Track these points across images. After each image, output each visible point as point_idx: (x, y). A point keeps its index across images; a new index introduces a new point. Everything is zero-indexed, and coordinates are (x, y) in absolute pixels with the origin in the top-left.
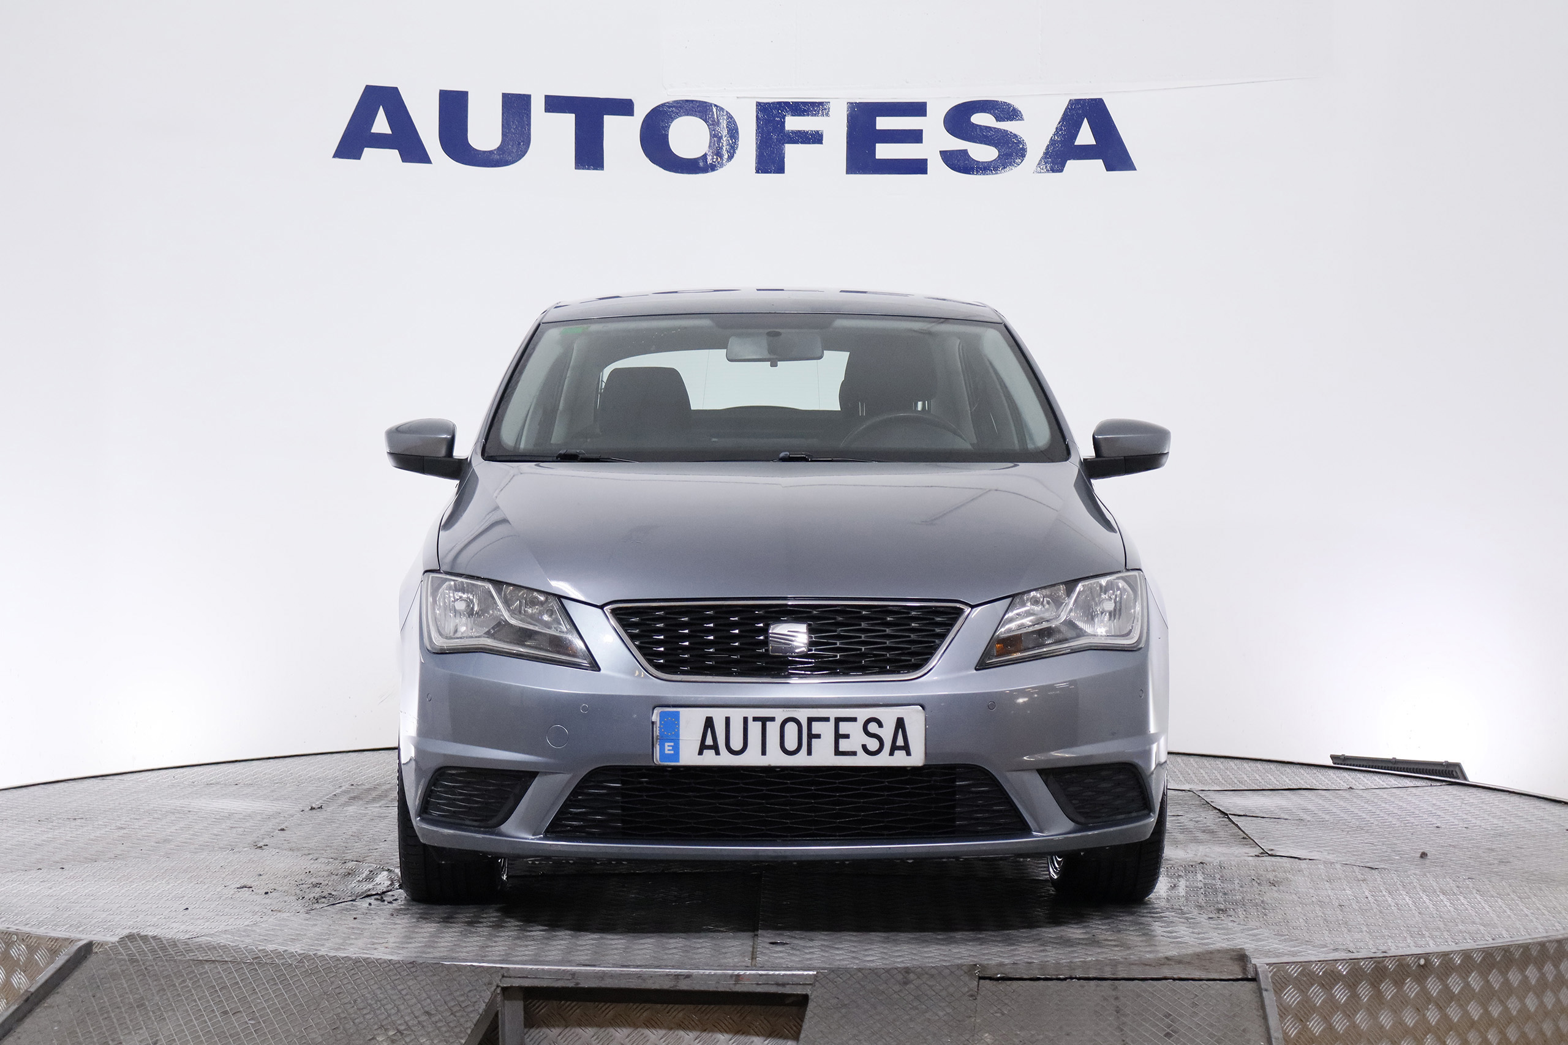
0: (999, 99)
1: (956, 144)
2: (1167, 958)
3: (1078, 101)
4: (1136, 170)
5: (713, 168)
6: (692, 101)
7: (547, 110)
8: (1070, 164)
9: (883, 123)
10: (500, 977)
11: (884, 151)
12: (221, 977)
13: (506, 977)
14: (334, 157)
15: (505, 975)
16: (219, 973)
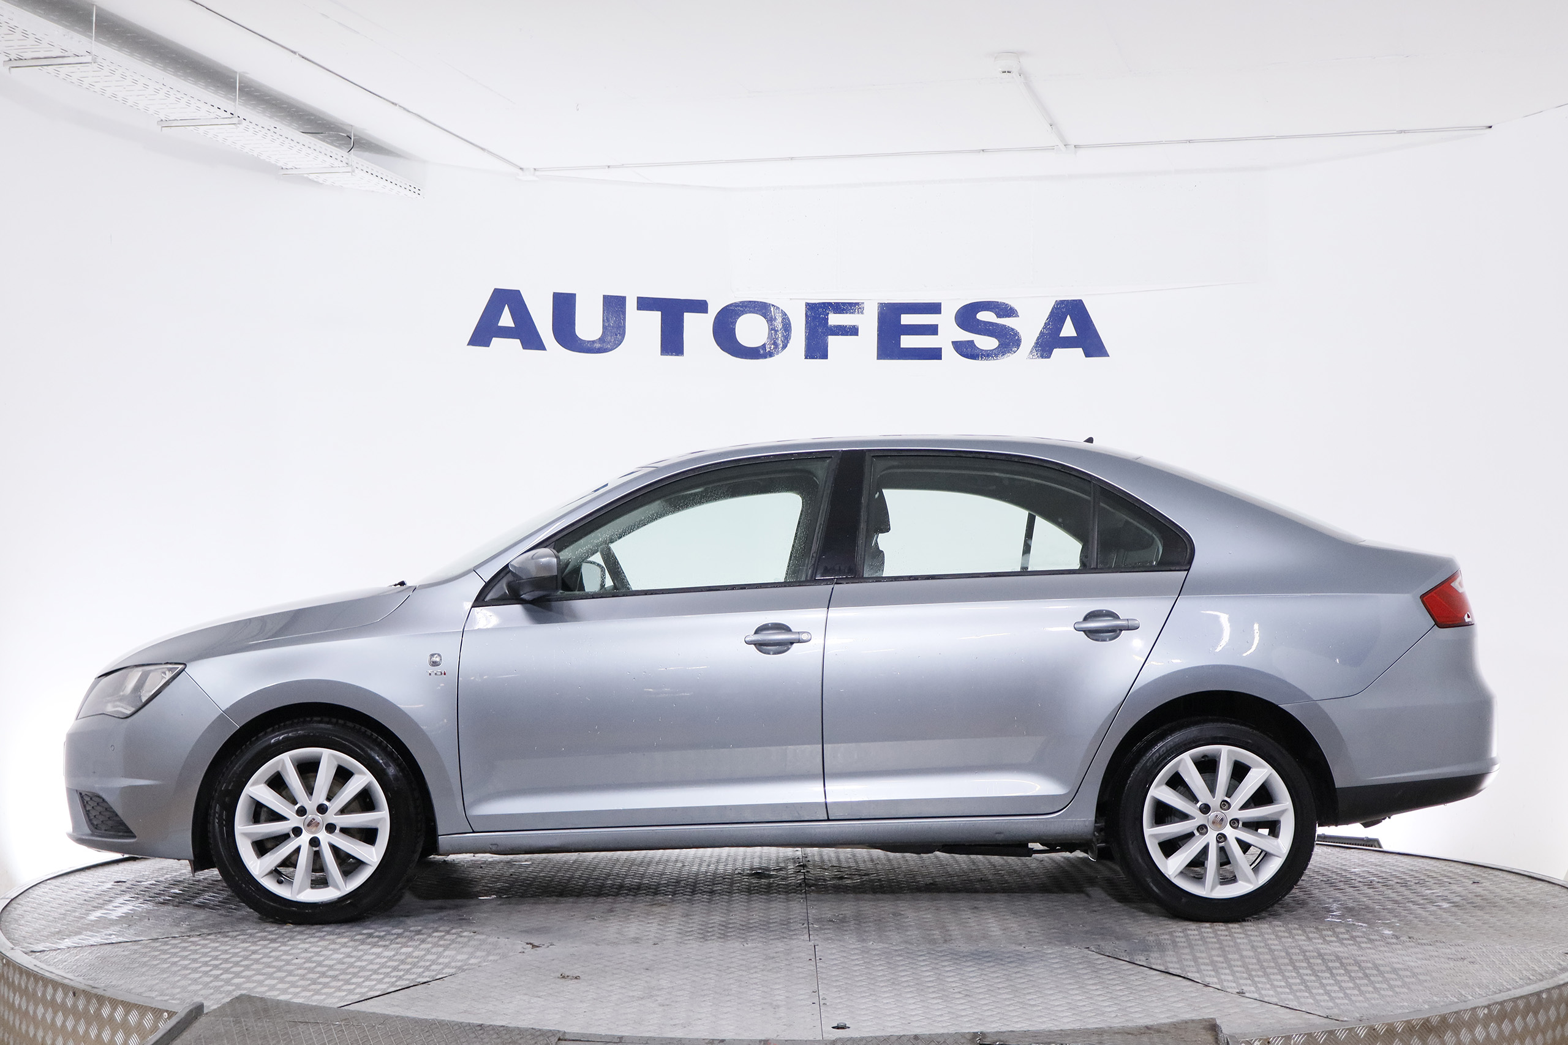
0: (999, 301)
1: (965, 336)
2: (1147, 1027)
3: (1062, 302)
4: (1109, 356)
5: (771, 355)
6: (755, 302)
7: (639, 309)
8: (1057, 352)
9: (907, 319)
10: (557, 1040)
11: (908, 342)
12: (312, 1039)
13: (562, 1040)
14: (468, 345)
15: (561, 1038)
16: (310, 1034)
